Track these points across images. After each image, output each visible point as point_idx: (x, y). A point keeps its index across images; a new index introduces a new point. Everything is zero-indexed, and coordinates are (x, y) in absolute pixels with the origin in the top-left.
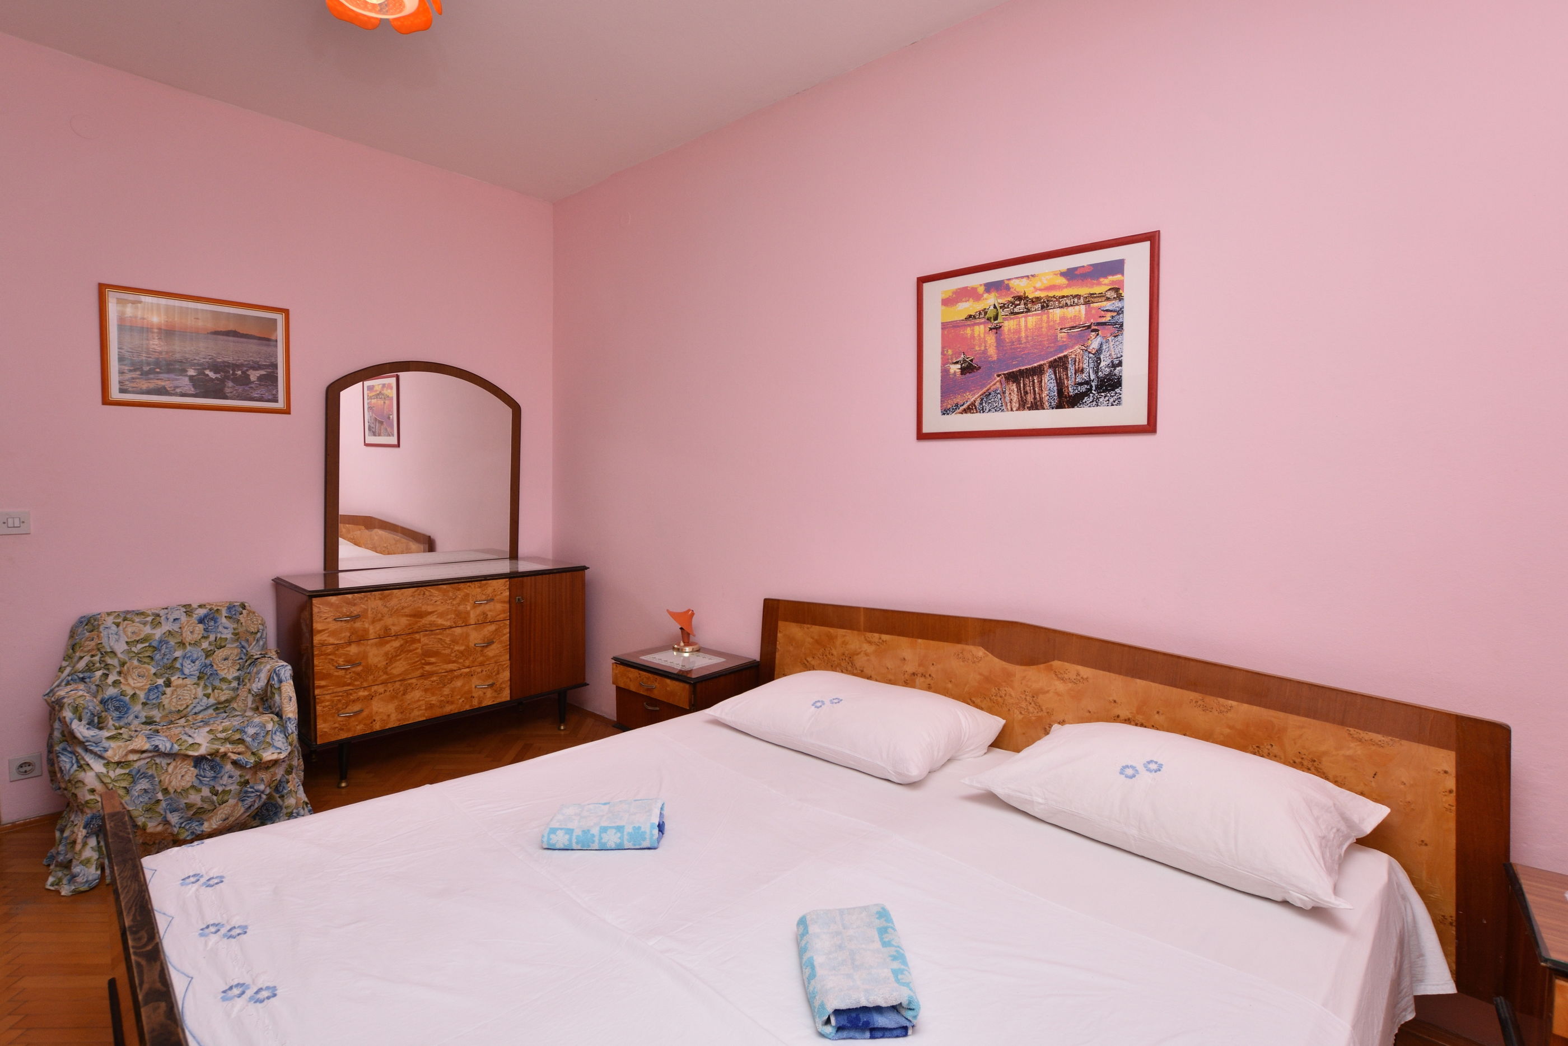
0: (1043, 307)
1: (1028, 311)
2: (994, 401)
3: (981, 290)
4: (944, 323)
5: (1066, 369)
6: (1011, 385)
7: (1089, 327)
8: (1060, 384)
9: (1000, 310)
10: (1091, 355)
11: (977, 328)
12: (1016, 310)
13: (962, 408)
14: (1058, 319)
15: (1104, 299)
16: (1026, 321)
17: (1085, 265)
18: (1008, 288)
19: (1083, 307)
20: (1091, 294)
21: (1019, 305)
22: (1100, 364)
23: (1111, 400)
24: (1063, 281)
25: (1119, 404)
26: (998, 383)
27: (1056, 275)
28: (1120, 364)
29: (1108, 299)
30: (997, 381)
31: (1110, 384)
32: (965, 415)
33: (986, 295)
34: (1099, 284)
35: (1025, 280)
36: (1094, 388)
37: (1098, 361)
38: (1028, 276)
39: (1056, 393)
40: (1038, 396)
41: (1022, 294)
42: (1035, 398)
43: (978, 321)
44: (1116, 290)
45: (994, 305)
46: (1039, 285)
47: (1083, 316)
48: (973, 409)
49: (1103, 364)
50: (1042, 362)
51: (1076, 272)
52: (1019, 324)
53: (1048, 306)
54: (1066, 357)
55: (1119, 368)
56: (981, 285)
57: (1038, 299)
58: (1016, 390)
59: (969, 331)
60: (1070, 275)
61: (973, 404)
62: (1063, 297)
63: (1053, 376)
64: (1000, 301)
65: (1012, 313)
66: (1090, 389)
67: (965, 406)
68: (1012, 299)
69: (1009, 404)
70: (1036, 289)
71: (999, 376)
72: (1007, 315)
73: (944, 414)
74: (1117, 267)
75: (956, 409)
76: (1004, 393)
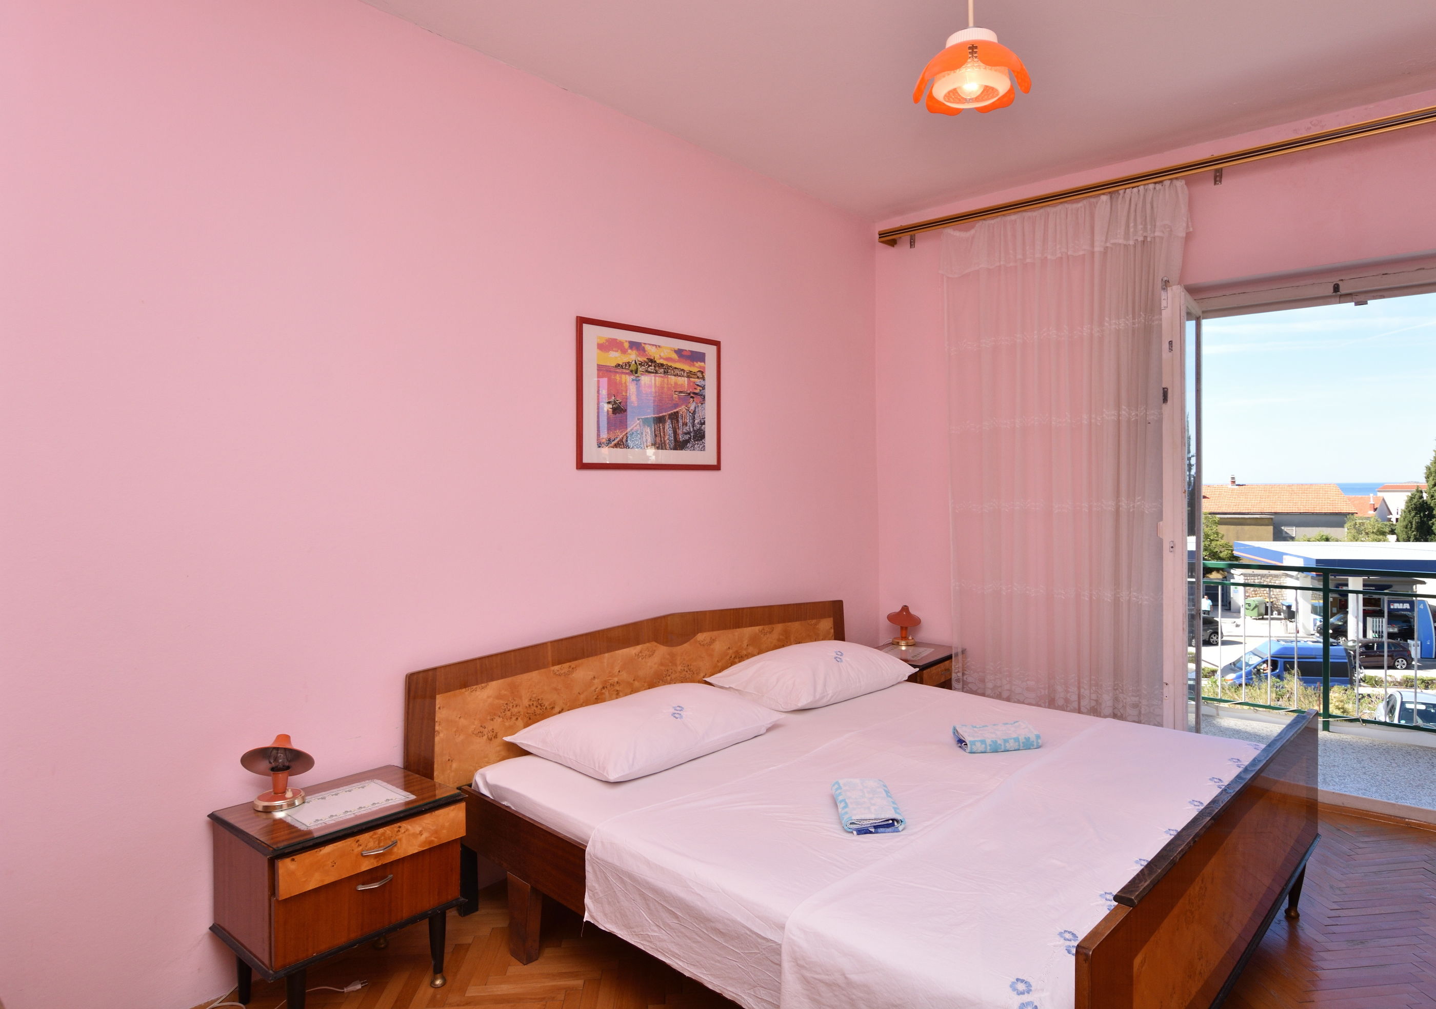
0: (665, 372)
1: (656, 372)
2: (636, 440)
3: (626, 345)
4: (599, 365)
5: (678, 421)
6: (646, 428)
7: (689, 394)
8: (675, 433)
9: (639, 367)
10: (691, 414)
11: (623, 376)
12: (649, 370)
13: (613, 443)
14: (673, 384)
15: (696, 377)
16: (655, 380)
17: (687, 349)
18: (644, 350)
19: (686, 379)
20: (691, 371)
21: (651, 366)
22: (694, 421)
23: (701, 447)
24: (675, 356)
25: (704, 450)
26: (638, 426)
27: (672, 350)
28: (704, 423)
29: (698, 377)
30: (637, 424)
31: (700, 436)
32: (615, 449)
33: (630, 351)
34: (694, 366)
35: (654, 347)
36: (692, 438)
37: (694, 419)
38: (656, 345)
39: (673, 438)
40: (662, 439)
41: (652, 358)
42: (661, 441)
43: (624, 371)
44: (702, 373)
45: (635, 361)
46: (662, 355)
47: (686, 385)
48: (621, 445)
49: (696, 421)
50: (664, 414)
51: (683, 353)
52: (651, 381)
53: (668, 372)
54: (677, 412)
55: (703, 426)
56: (626, 341)
57: (662, 365)
58: (649, 432)
59: (618, 377)
60: (679, 352)
61: (621, 440)
62: (676, 368)
63: (671, 425)
64: (640, 359)
65: (647, 371)
66: (690, 438)
67: (616, 442)
68: (647, 360)
69: (645, 443)
70: (661, 358)
71: (639, 419)
72: (643, 372)
73: (600, 447)
74: (701, 357)
75: (609, 443)
76: (642, 434)
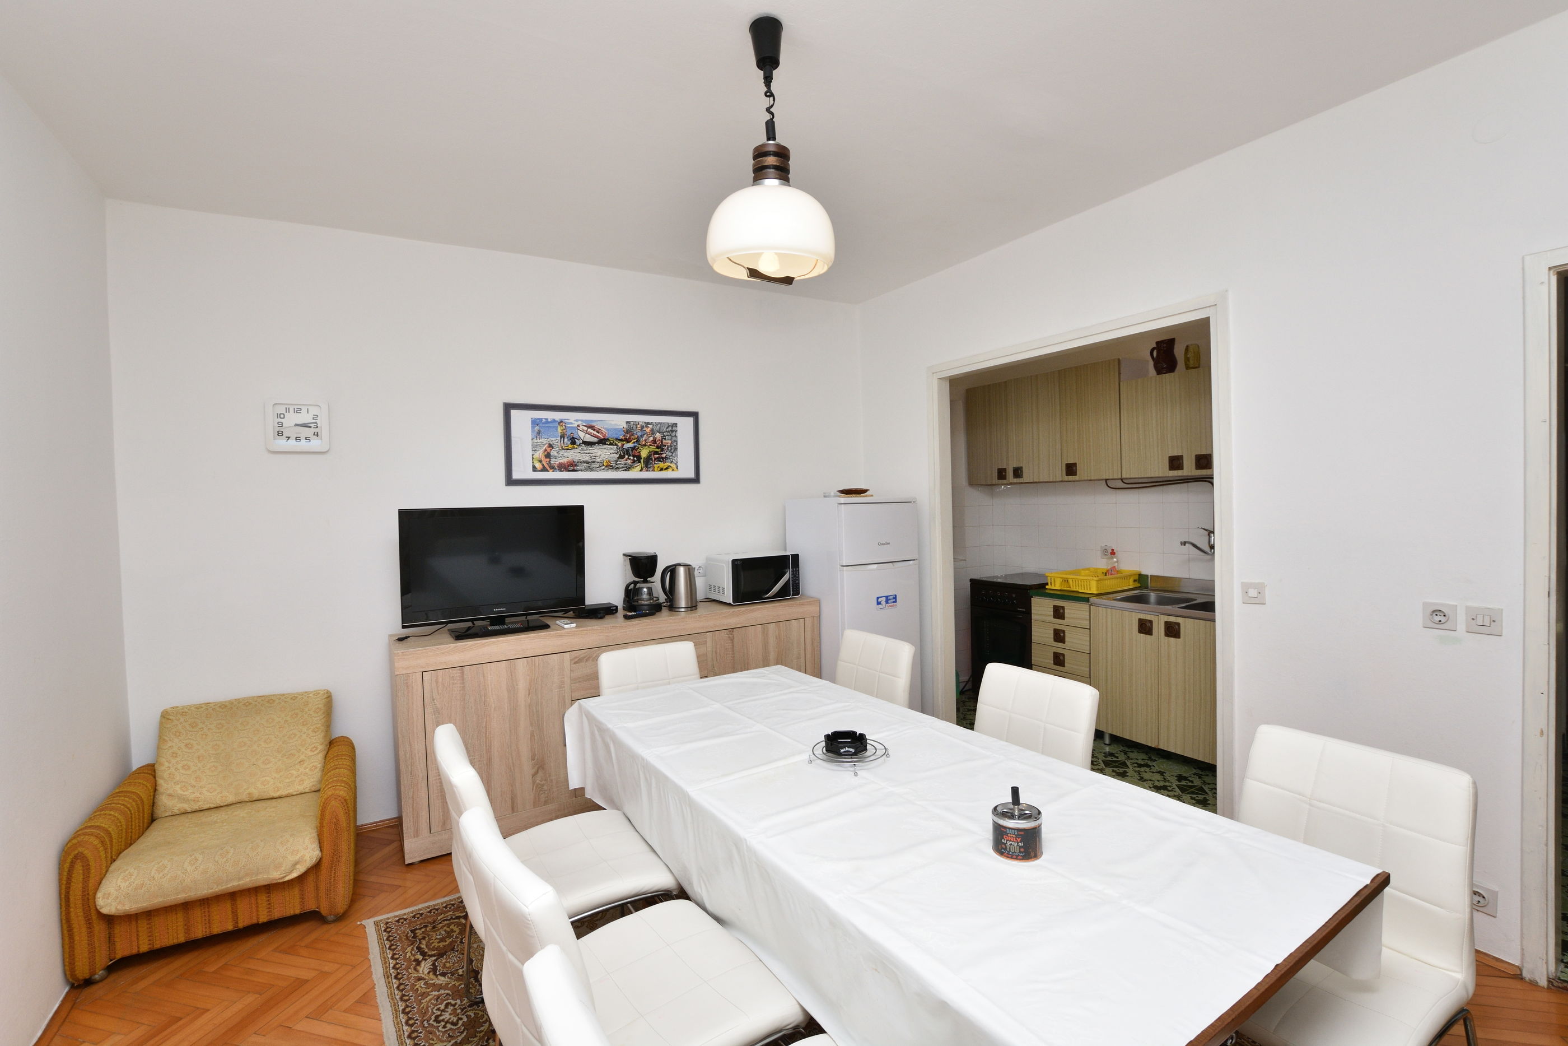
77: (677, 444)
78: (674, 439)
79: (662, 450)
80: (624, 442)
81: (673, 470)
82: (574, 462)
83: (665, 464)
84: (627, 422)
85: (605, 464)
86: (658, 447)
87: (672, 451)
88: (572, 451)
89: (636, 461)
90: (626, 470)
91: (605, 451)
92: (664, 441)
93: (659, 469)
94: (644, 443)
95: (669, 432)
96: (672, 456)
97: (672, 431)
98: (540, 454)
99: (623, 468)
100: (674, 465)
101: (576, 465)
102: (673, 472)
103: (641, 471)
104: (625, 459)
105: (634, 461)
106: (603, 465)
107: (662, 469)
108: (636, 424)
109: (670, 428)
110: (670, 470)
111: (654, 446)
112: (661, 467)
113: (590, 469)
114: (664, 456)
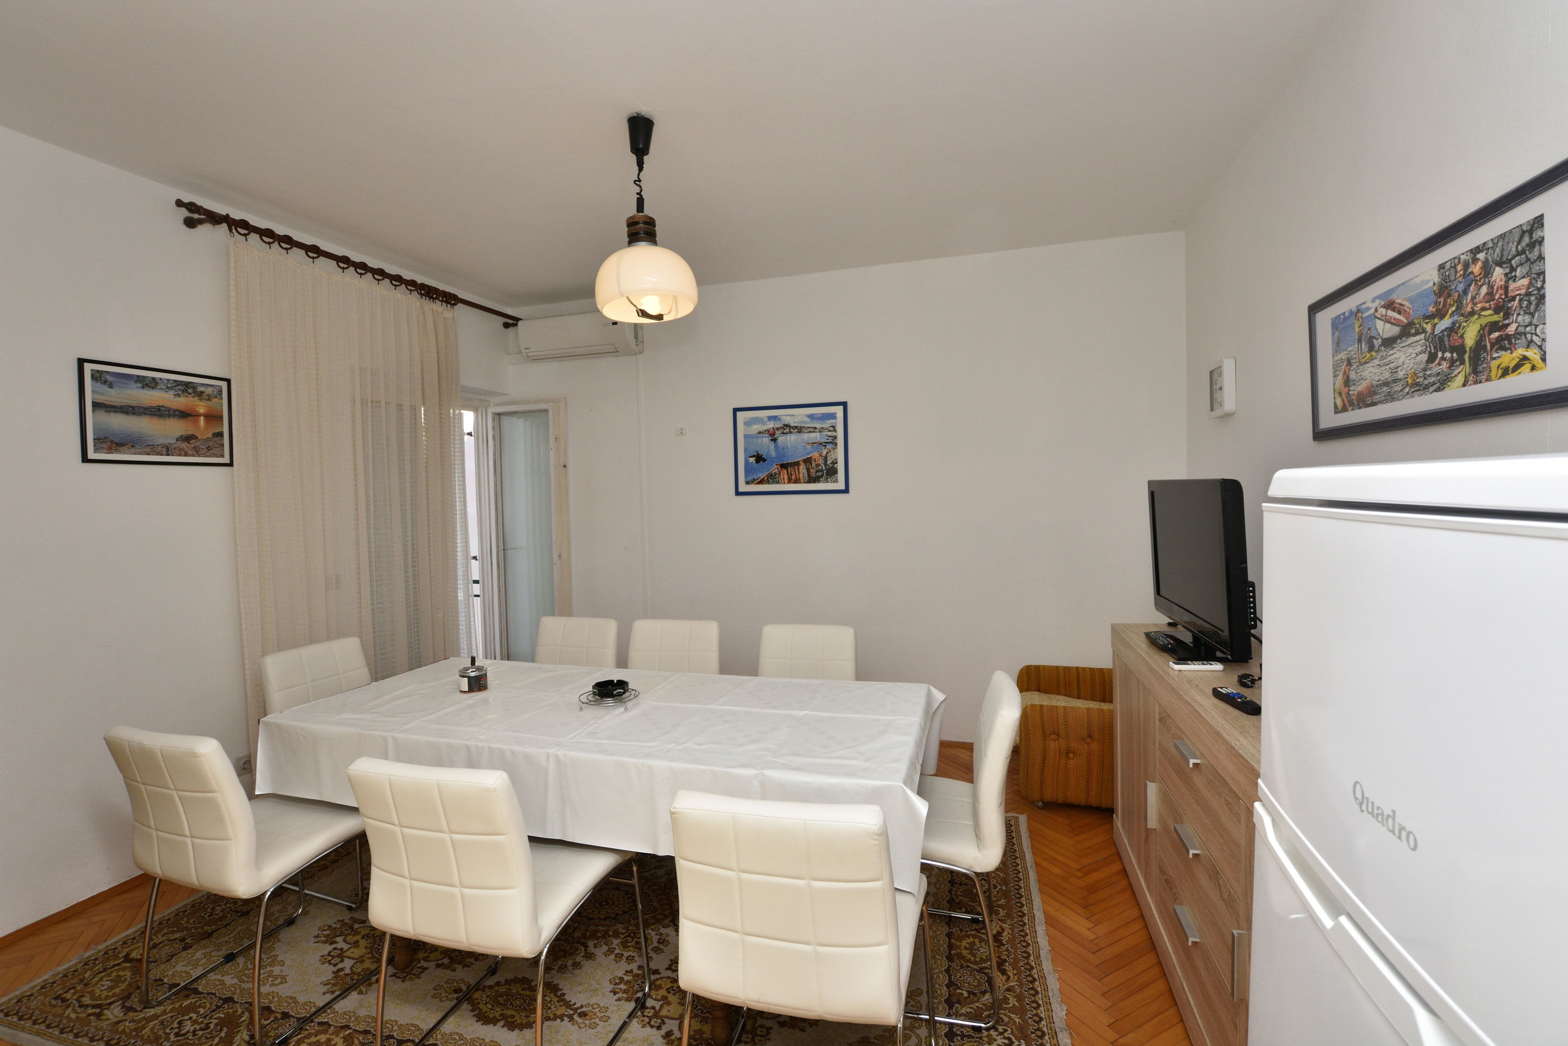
77: (1544, 282)
78: (1536, 268)
79: (1507, 316)
80: (1436, 320)
81: (1533, 368)
82: (1373, 386)
83: (1515, 354)
84: (1441, 267)
85: (1410, 381)
86: (1497, 310)
87: (1532, 307)
88: (1370, 364)
89: (1456, 361)
90: (1438, 390)
91: (1410, 350)
92: (1512, 286)
93: (1500, 372)
94: (1469, 309)
95: (1523, 252)
96: (1530, 324)
97: (1532, 245)
98: (1340, 379)
99: (1434, 384)
100: (1537, 350)
101: (1375, 393)
102: (1535, 373)
103: (1464, 385)
104: (1437, 361)
105: (1452, 362)
106: (1408, 385)
107: (1506, 372)
108: (1455, 261)
109: (1526, 239)
110: (1527, 366)
111: (1490, 309)
112: (1503, 365)
113: (1391, 398)
114: (1511, 329)
